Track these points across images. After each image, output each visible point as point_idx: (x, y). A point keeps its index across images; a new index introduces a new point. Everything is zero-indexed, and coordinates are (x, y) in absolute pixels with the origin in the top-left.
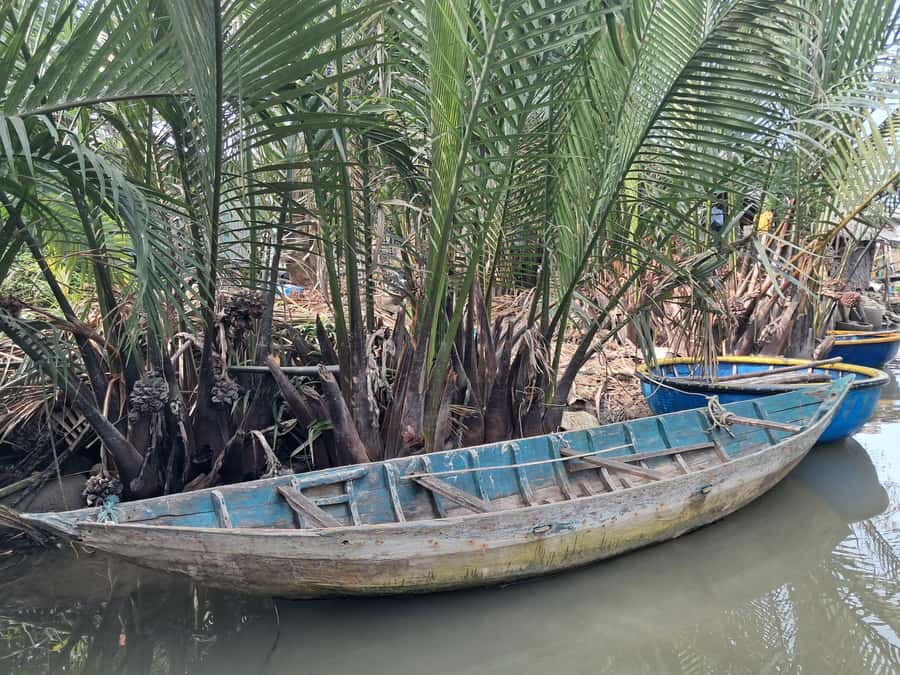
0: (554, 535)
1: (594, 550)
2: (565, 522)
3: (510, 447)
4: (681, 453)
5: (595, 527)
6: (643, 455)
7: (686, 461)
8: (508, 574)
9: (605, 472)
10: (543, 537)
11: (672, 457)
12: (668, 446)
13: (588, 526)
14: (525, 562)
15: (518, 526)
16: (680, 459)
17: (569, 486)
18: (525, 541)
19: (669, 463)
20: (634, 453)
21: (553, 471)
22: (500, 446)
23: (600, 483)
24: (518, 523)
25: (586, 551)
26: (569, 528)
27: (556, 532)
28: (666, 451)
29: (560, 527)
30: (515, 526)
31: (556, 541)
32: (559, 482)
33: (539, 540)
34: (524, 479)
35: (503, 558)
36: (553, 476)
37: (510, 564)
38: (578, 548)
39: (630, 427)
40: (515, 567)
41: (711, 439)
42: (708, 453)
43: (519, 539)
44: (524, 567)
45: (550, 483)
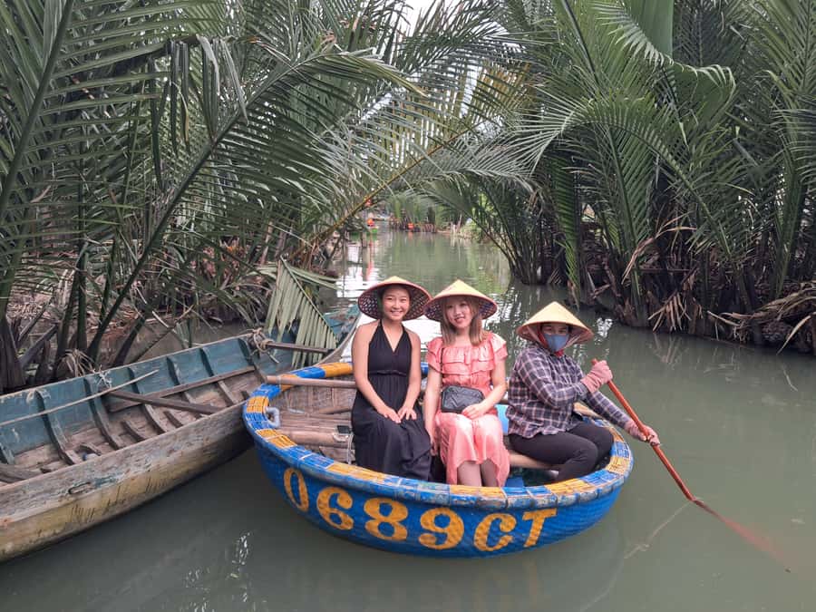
0: (94, 491)
1: (139, 495)
2: (106, 476)
3: (37, 395)
4: (224, 380)
5: (140, 473)
6: (187, 386)
7: (228, 386)
8: (40, 542)
9: (149, 408)
10: (80, 497)
11: (215, 384)
12: (211, 374)
13: (131, 474)
14: (59, 525)
15: (51, 491)
16: (223, 386)
17: (110, 427)
18: (57, 504)
19: (212, 390)
20: (178, 384)
21: (91, 414)
22: (25, 395)
23: (144, 418)
24: (49, 487)
25: (131, 498)
26: (111, 481)
27: (95, 488)
28: (209, 379)
29: (100, 482)
30: (46, 492)
31: (96, 497)
32: (99, 424)
33: (77, 500)
34: (56, 426)
35: (31, 527)
36: (91, 419)
37: (41, 531)
38: (121, 497)
39: (174, 359)
40: (46, 534)
41: (250, 363)
42: (249, 377)
43: (52, 503)
44: (57, 531)
45: (89, 426)
